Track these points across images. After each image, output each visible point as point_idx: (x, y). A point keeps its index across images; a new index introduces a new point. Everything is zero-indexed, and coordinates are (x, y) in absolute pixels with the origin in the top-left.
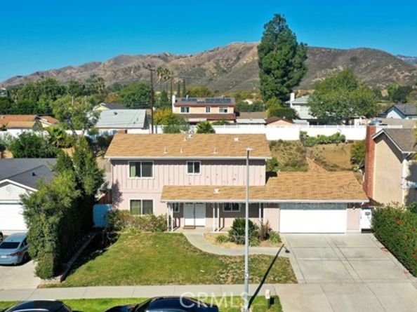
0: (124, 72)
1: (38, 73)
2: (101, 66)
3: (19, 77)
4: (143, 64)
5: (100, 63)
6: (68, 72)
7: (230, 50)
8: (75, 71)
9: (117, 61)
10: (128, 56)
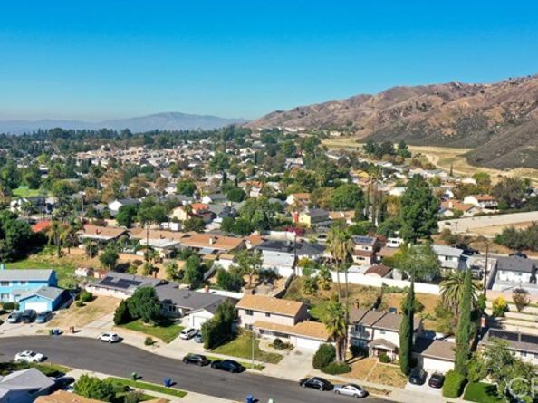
0: (392, 114)
1: (298, 109)
2: (370, 101)
3: (279, 112)
4: (417, 103)
5: (370, 96)
6: (332, 107)
7: (529, 90)
8: (339, 106)
9: (389, 95)
10: (403, 88)
